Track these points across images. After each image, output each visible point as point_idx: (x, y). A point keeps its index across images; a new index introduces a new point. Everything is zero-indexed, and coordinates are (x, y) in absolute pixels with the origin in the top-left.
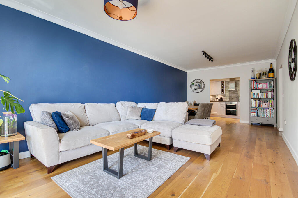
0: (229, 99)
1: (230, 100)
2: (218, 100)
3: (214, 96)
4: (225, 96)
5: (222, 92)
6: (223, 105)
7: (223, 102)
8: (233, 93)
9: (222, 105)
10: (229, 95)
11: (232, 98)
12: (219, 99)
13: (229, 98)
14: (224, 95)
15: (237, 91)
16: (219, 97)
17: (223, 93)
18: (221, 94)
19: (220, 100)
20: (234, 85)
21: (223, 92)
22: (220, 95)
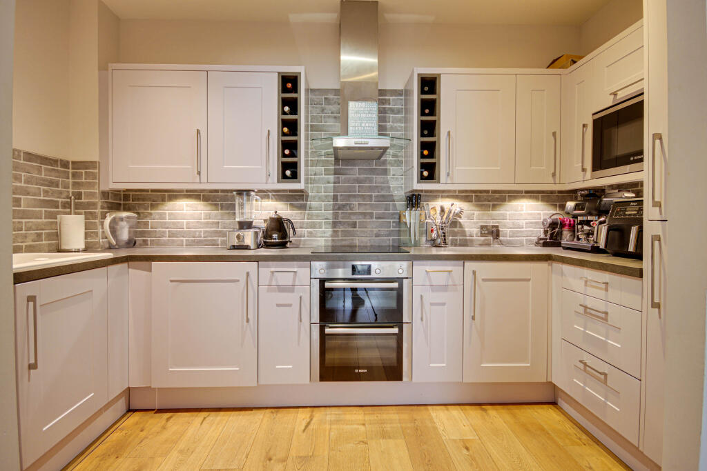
0: (329, 231)
1: (335, 232)
2: (249, 238)
3: (222, 199)
4: (303, 207)
5: (285, 166)
6: (290, 289)
7: (294, 266)
8: (358, 181)
9: (282, 289)
10: (335, 198)
11: (354, 225)
12: (264, 225)
13: (335, 224)
14: (297, 199)
15: (385, 172)
16: (262, 211)
17: (295, 176)
18: (275, 184)
19: (267, 235)
20: (375, 116)
21: (289, 169)
22: (264, 194)
